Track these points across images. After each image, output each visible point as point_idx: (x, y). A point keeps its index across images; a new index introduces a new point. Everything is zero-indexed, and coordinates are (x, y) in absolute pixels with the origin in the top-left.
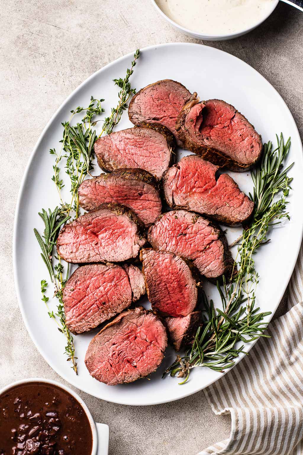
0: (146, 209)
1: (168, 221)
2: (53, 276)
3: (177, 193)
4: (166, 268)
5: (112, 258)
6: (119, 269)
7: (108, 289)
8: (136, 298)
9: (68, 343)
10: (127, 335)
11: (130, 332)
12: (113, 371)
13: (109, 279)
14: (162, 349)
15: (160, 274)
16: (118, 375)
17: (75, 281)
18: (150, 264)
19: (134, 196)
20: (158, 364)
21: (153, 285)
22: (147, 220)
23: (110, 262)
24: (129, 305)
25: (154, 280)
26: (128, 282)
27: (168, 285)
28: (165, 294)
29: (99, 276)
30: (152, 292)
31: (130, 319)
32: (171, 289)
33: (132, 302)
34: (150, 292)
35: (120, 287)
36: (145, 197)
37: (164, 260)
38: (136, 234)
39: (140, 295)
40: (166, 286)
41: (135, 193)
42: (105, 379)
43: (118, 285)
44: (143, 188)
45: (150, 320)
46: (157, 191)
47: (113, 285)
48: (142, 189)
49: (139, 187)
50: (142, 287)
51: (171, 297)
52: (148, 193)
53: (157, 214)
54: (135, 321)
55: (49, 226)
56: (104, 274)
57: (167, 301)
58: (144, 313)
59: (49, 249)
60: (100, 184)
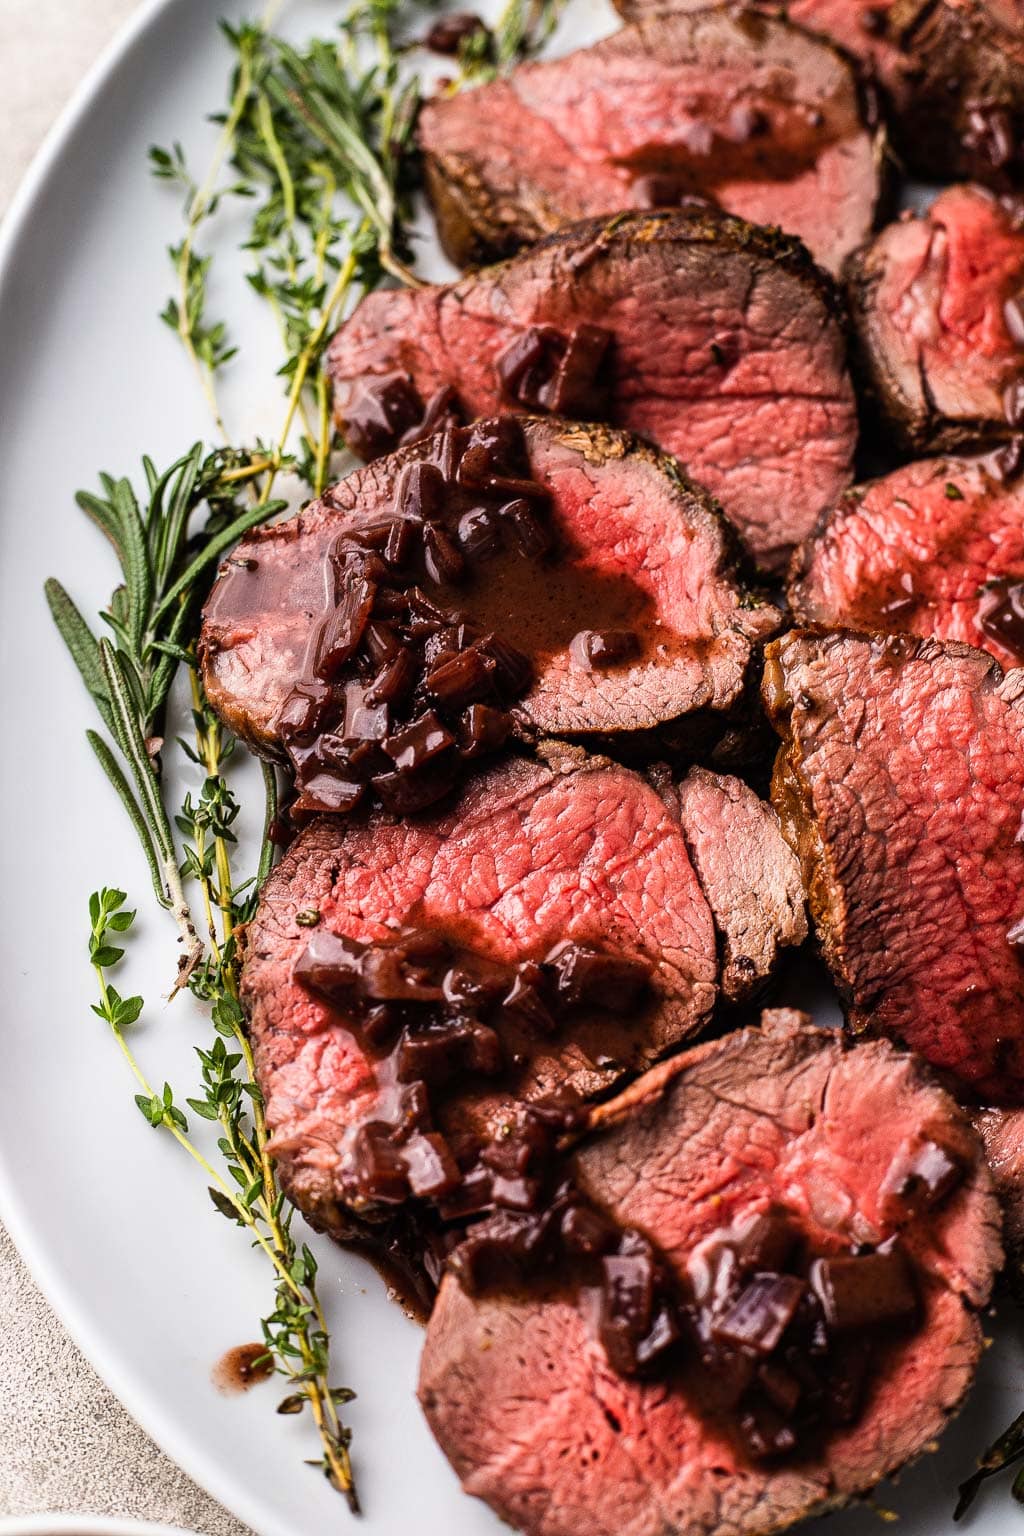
0: (755, 461)
1: (912, 515)
2: (168, 867)
3: (946, 358)
4: (949, 746)
5: (575, 710)
6: (619, 780)
7: (553, 912)
8: (747, 963)
9: (284, 1291)
10: (714, 1200)
11: (733, 1179)
12: (633, 1462)
13: (562, 846)
14: (967, 1288)
15: (909, 787)
16: (666, 1484)
17: (328, 864)
18: (839, 728)
19: (682, 373)
20: (951, 1398)
21: (871, 861)
22: (763, 525)
23: (558, 736)
24: (700, 1016)
25: (872, 826)
26: (685, 868)
27: (963, 866)
28: (949, 925)
29: (488, 830)
30: (863, 914)
31: (733, 1083)
32: (990, 888)
33: (720, 996)
34: (851, 908)
35: (633, 897)
36: (755, 372)
37: (926, 700)
38: (719, 572)
39: (770, 944)
40: (948, 874)
41: (688, 349)
42: (576, 1521)
43: (623, 887)
44: (745, 309)
45: (871, 1085)
46: (832, 322)
47: (585, 884)
48: (737, 315)
49: (721, 297)
50: (783, 896)
51: (981, 950)
52: (777, 341)
53: (829, 486)
54: (764, 1094)
55: (147, 553)
56: (525, 814)
57: (958, 978)
58: (825, 1040)
59: (146, 692)
60: (469, 306)
